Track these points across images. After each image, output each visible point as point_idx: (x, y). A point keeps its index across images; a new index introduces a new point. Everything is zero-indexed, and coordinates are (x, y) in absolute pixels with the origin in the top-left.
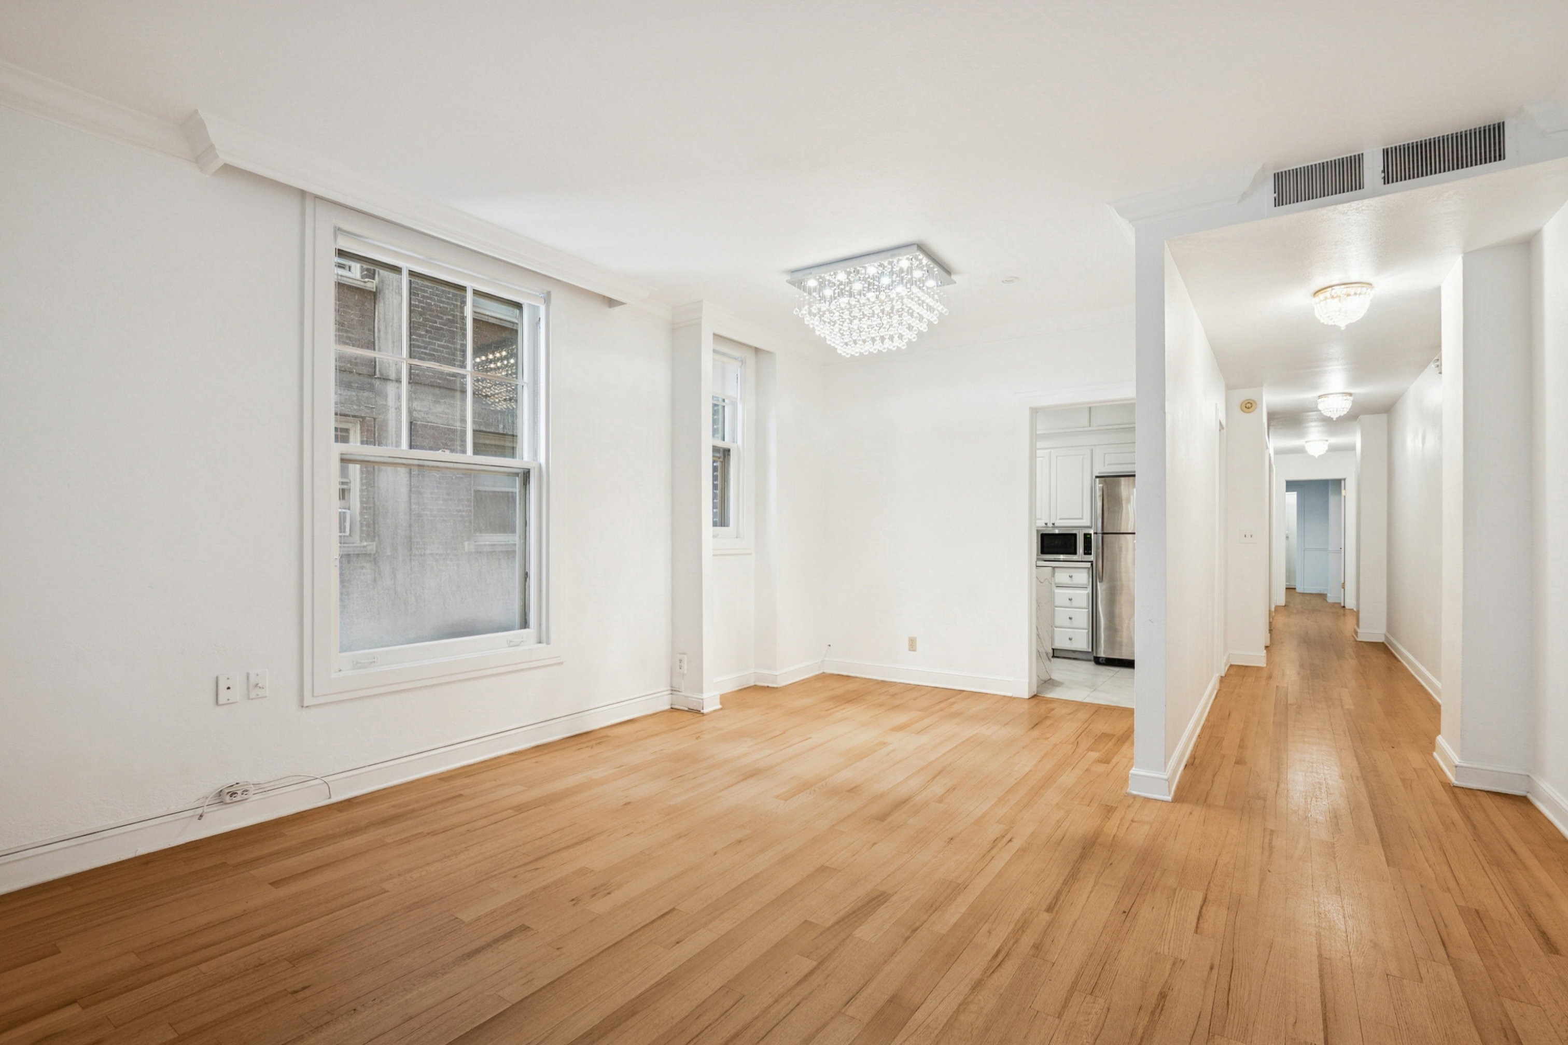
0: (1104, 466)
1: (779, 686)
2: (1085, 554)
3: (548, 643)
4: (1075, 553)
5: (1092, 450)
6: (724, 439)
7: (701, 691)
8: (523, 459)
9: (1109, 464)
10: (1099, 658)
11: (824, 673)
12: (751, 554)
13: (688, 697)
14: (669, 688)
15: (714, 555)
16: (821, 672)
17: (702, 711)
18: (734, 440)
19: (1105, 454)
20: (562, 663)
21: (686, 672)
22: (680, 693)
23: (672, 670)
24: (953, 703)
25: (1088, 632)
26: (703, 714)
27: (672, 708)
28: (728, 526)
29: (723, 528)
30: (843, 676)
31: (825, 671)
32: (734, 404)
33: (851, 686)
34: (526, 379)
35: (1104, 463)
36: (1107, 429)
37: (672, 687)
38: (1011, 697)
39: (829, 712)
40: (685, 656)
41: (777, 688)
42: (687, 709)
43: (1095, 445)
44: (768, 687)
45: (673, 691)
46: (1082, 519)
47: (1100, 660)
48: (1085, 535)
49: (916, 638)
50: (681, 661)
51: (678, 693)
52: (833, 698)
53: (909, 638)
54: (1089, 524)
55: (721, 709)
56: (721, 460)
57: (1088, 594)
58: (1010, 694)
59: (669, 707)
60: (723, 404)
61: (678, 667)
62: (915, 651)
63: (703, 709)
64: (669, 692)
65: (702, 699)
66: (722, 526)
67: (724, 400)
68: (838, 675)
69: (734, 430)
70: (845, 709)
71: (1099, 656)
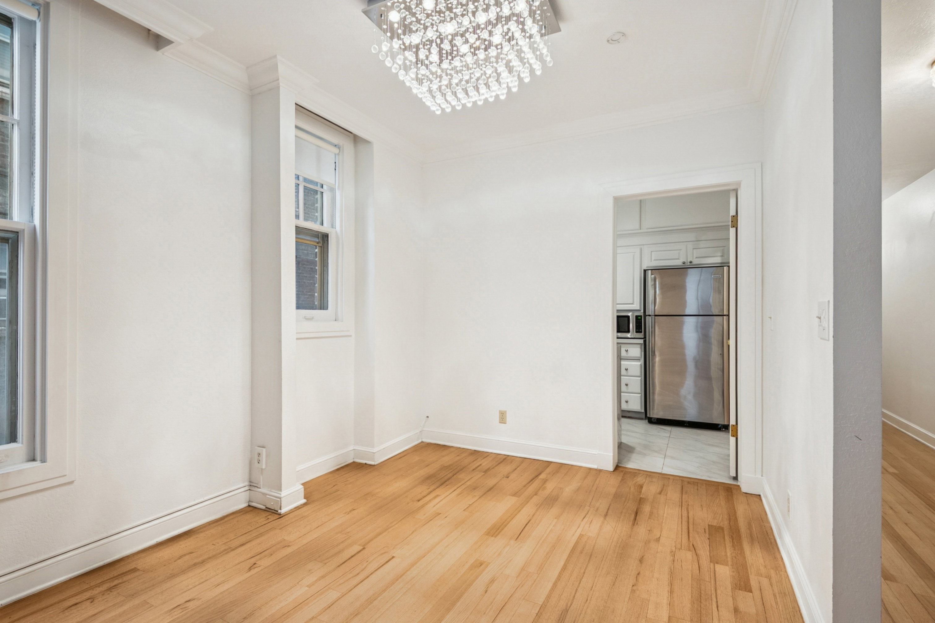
0: (651, 261)
1: (376, 463)
2: (637, 332)
3: (43, 461)
4: (628, 331)
5: (641, 248)
6: (322, 224)
7: (280, 489)
8: (12, 219)
9: (655, 260)
10: (652, 418)
11: (422, 442)
12: (350, 336)
13: (267, 494)
14: (247, 483)
15: (297, 339)
16: (420, 441)
17: (279, 511)
18: (333, 226)
19: (651, 252)
20: (71, 483)
21: (264, 467)
22: (259, 490)
23: (251, 464)
24: (545, 481)
25: (641, 396)
26: (280, 514)
27: (249, 506)
28: (327, 309)
29: (322, 311)
30: (439, 445)
31: (424, 440)
32: (332, 190)
33: (447, 459)
34: (16, 116)
35: (651, 259)
36: (652, 232)
37: (250, 482)
38: (596, 470)
39: (421, 503)
40: (264, 449)
41: (374, 465)
42: (264, 507)
43: (643, 245)
44: (366, 464)
45: (252, 485)
46: (632, 304)
47: (653, 420)
48: (637, 317)
49: (506, 412)
50: (259, 454)
51: (256, 489)
52: (429, 479)
53: (500, 411)
54: (638, 308)
55: (305, 504)
56: (320, 245)
57: (641, 365)
58: (595, 467)
59: (246, 505)
60: (322, 190)
61: (256, 461)
62: (505, 423)
63: (280, 509)
64: (247, 488)
65: (280, 498)
66: (321, 309)
67: (322, 187)
68: (435, 444)
69: (333, 216)
70: (438, 496)
71: (651, 416)
